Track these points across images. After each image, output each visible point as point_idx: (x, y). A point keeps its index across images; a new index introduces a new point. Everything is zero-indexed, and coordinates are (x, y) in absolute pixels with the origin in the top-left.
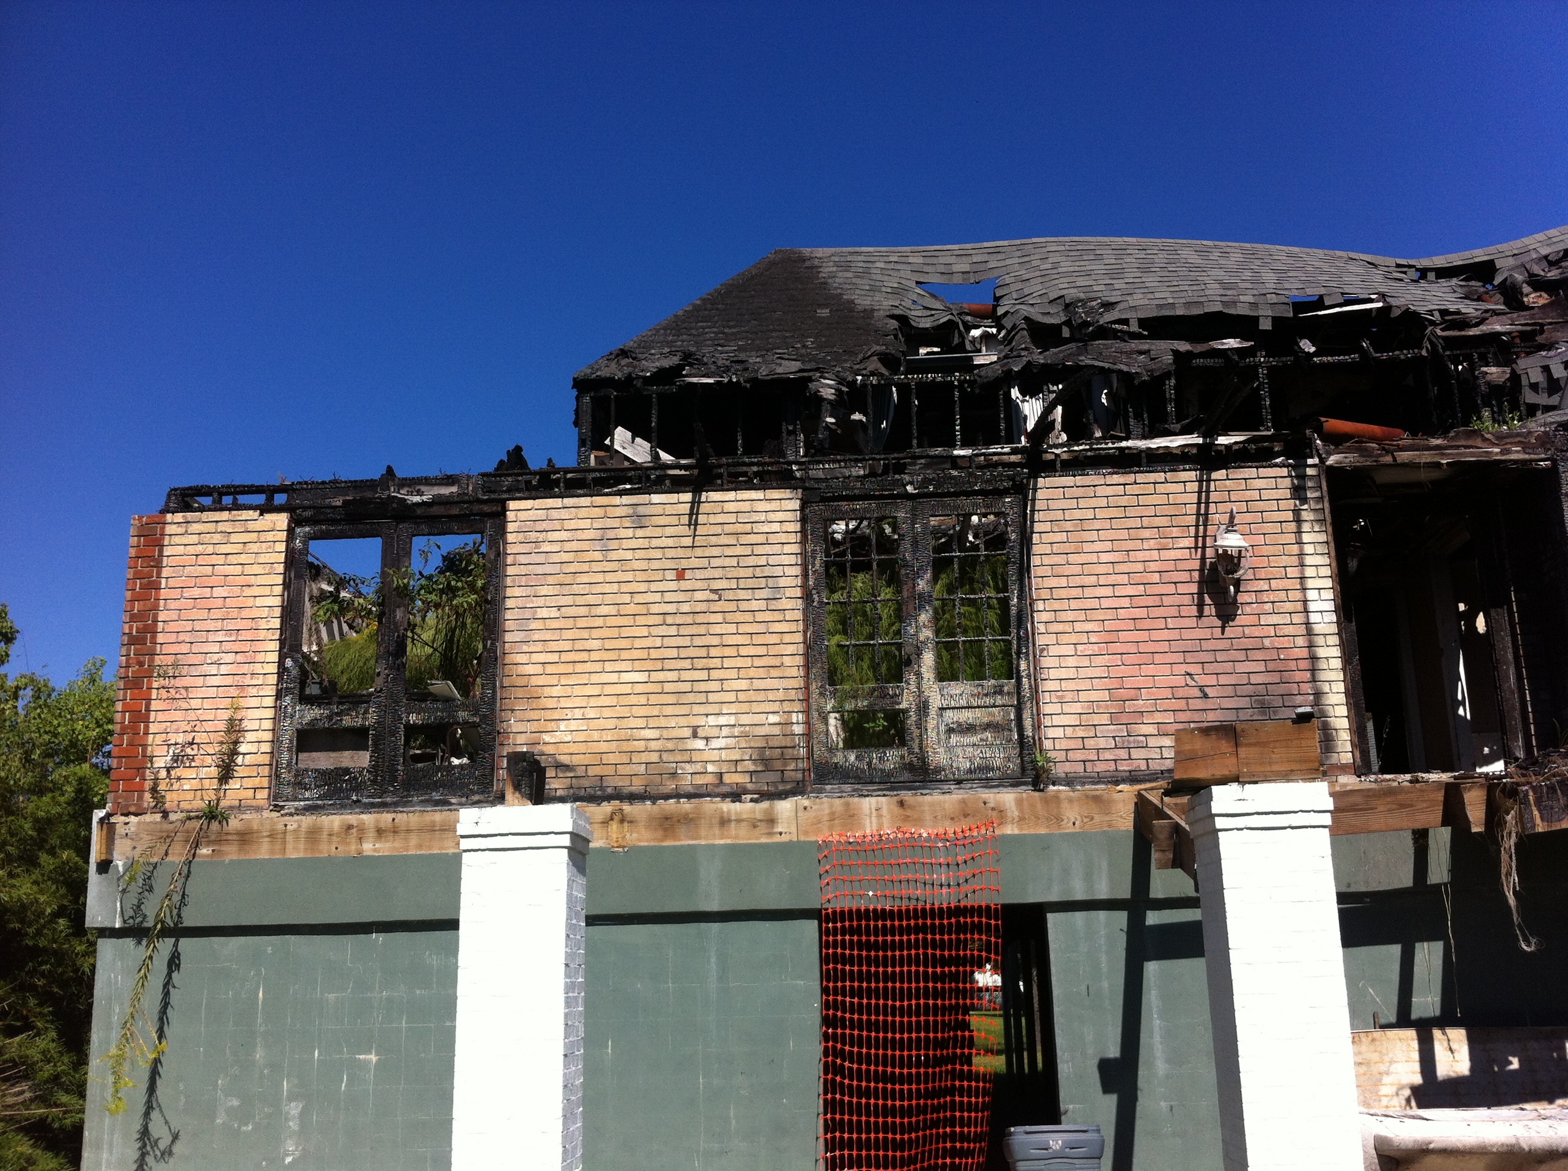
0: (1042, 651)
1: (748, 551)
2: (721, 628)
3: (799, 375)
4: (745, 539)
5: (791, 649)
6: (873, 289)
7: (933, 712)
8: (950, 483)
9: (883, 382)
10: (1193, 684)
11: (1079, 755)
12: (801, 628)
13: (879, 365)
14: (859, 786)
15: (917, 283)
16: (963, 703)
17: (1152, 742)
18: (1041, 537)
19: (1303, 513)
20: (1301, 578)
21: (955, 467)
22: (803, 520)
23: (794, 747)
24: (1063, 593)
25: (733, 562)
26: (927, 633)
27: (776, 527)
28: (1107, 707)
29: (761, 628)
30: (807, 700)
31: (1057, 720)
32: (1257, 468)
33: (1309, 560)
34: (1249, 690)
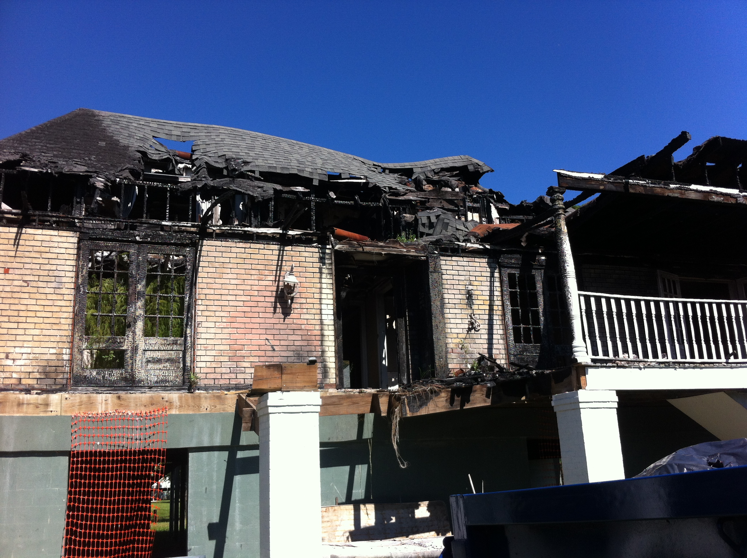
0: (199, 324)
1: (46, 261)
2: (27, 301)
3: (85, 173)
4: (45, 255)
5: (66, 315)
6: (130, 136)
7: (140, 352)
8: (159, 238)
9: (130, 183)
10: (269, 344)
11: (212, 376)
12: (72, 304)
13: (129, 174)
14: (97, 388)
15: (153, 137)
16: (156, 348)
17: (247, 371)
18: (203, 269)
19: (323, 269)
20: (320, 299)
21: (162, 230)
22: (79, 248)
23: (63, 367)
24: (211, 297)
25: (38, 267)
26: (140, 312)
27: (63, 250)
28: (228, 353)
29: (50, 303)
30: (72, 342)
31: (203, 359)
32: (305, 247)
33: (324, 291)
34: (293, 348)
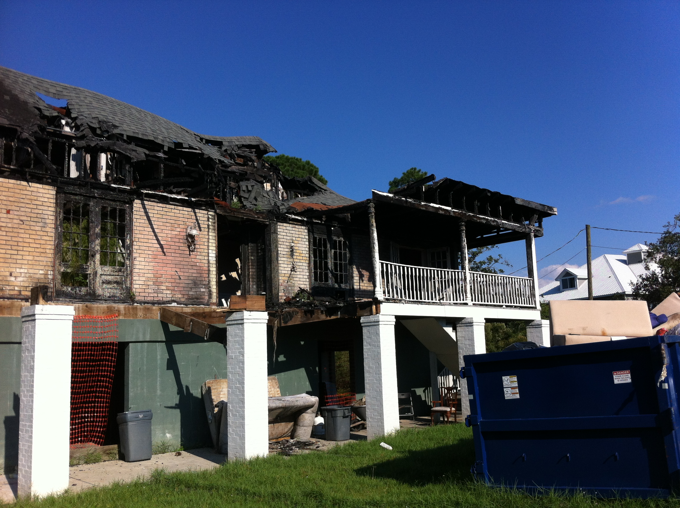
0: (134, 259)
1: (35, 207)
2: (23, 235)
4: (34, 202)
5: (49, 247)
6: (22, 91)
7: (98, 276)
10: (177, 274)
11: (143, 294)
12: (54, 239)
14: (72, 299)
16: (108, 273)
17: (165, 292)
19: (210, 226)
20: (208, 246)
22: (56, 199)
23: (49, 283)
24: (142, 240)
25: (30, 210)
26: (98, 248)
27: (46, 200)
28: (153, 279)
29: (39, 237)
30: (53, 266)
31: (137, 282)
33: (210, 241)
34: (192, 278)
